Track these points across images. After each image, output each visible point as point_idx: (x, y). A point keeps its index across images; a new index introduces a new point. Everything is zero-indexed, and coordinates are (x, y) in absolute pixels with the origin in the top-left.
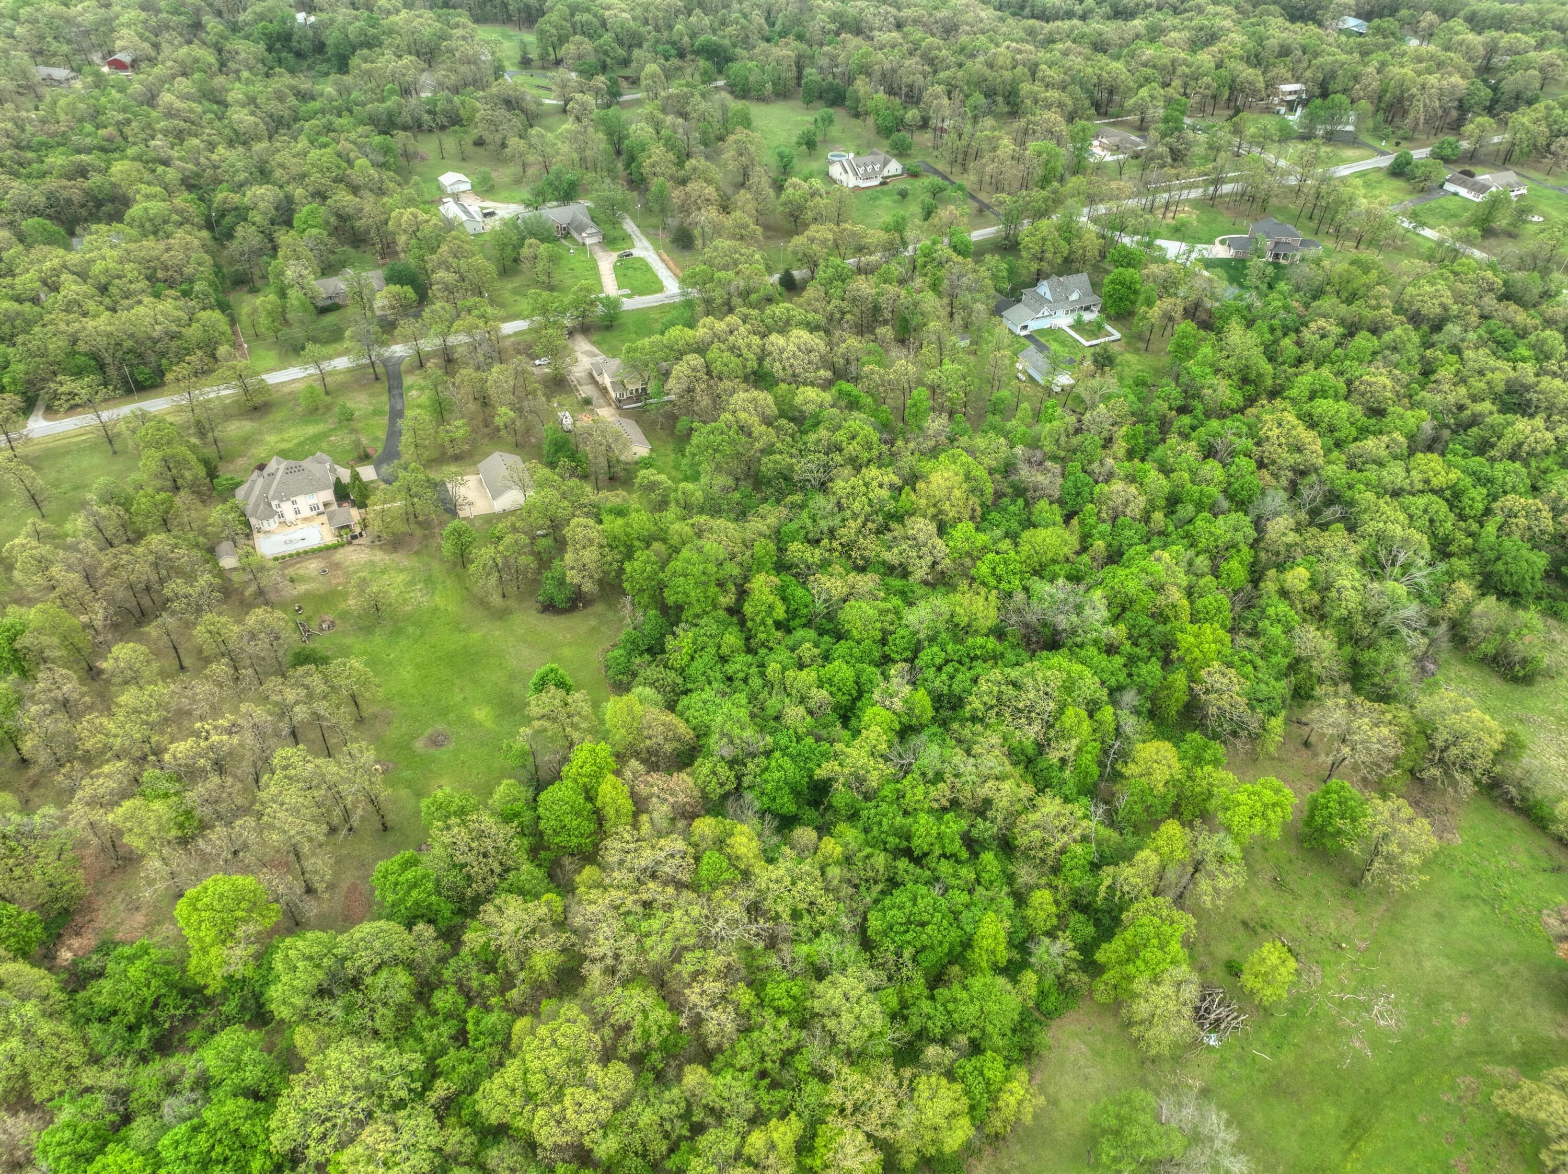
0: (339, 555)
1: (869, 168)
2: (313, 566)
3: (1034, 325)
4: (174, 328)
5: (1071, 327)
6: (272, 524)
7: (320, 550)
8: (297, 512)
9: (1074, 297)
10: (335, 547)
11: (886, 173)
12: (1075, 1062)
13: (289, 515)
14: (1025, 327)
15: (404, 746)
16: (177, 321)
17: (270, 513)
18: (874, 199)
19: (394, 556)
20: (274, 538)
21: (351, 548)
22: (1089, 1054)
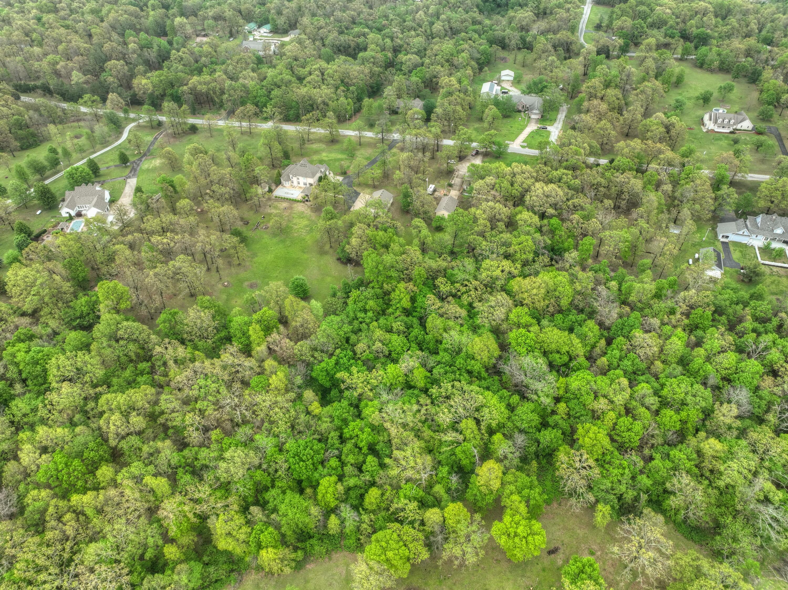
0: (295, 205)
1: (726, 121)
2: (285, 205)
3: (733, 238)
4: (327, 100)
5: (759, 248)
6: (287, 184)
7: (293, 200)
8: (299, 183)
9: (779, 231)
10: (298, 201)
11: (739, 127)
12: (333, 575)
13: (295, 184)
14: (727, 237)
15: (241, 282)
16: (330, 99)
17: (288, 179)
18: (717, 140)
19: (312, 214)
20: (285, 190)
21: (302, 204)
22: (343, 577)
